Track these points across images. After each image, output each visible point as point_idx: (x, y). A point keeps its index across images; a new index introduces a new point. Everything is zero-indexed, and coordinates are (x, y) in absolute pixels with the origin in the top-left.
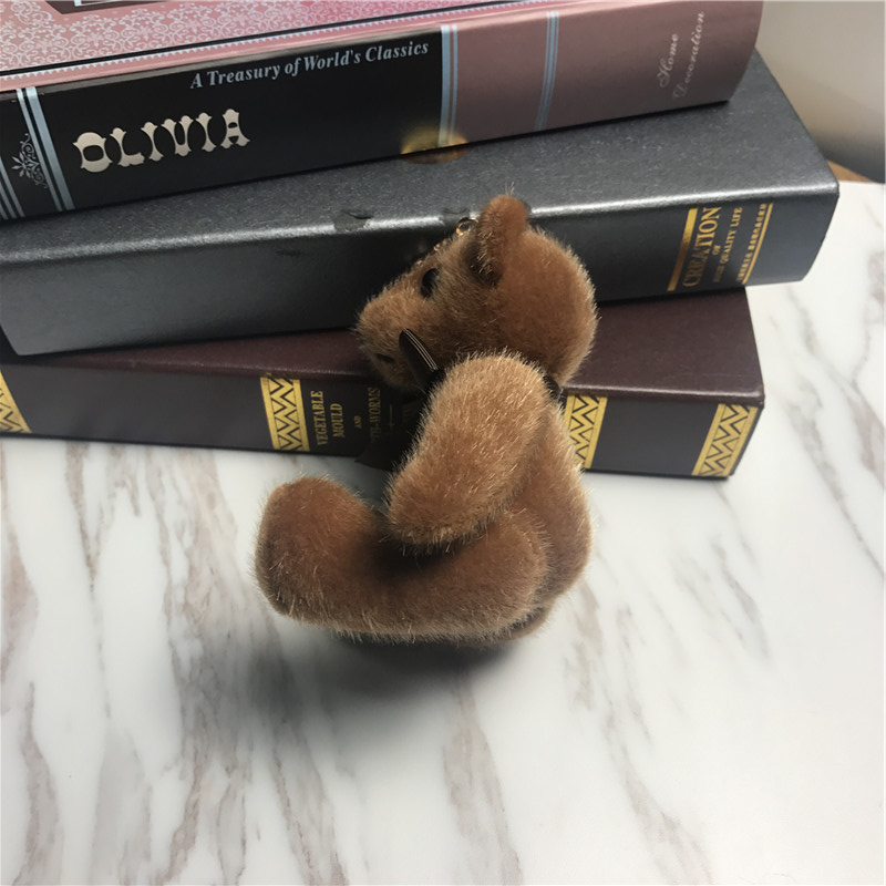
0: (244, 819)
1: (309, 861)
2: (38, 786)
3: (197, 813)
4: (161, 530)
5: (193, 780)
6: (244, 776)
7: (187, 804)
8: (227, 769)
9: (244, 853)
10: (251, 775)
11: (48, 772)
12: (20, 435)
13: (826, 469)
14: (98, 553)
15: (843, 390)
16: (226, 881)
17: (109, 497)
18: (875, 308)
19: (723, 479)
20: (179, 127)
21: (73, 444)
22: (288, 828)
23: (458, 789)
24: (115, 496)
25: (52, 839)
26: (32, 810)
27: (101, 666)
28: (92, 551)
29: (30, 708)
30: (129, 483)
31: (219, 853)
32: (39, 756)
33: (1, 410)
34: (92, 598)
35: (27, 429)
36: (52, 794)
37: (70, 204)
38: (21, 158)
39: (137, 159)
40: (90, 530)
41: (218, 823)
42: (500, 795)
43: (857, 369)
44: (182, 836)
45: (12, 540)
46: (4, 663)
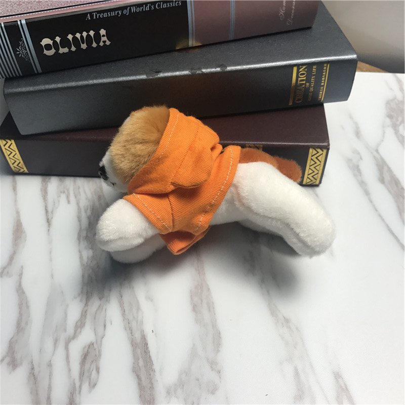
0: (106, 317)
1: (131, 333)
2: (22, 304)
3: (86, 315)
4: (78, 209)
5: (86, 303)
6: (107, 301)
7: (82, 311)
8: (100, 298)
9: (105, 330)
10: (110, 300)
12: (23, 174)
13: (362, 184)
14: (52, 218)
15: (372, 153)
16: (97, 340)
17: (58, 197)
18: (388, 121)
19: (317, 186)
20: (82, 37)
21: (45, 177)
22: (124, 320)
23: (196, 306)
24: (60, 196)
25: (27, 323)
26: (20, 312)
27: (51, 260)
28: (50, 217)
29: (21, 275)
30: (66, 192)
31: (95, 329)
32: (23, 293)
33: (15, 161)
34: (49, 234)
35: (26, 171)
36: (28, 307)
37: (40, 70)
38: (20, 48)
39: (66, 50)
40: (50, 209)
41: (95, 318)
42: (214, 308)
43: (378, 145)
44: (79, 323)
45: (18, 213)
46: (11, 259)
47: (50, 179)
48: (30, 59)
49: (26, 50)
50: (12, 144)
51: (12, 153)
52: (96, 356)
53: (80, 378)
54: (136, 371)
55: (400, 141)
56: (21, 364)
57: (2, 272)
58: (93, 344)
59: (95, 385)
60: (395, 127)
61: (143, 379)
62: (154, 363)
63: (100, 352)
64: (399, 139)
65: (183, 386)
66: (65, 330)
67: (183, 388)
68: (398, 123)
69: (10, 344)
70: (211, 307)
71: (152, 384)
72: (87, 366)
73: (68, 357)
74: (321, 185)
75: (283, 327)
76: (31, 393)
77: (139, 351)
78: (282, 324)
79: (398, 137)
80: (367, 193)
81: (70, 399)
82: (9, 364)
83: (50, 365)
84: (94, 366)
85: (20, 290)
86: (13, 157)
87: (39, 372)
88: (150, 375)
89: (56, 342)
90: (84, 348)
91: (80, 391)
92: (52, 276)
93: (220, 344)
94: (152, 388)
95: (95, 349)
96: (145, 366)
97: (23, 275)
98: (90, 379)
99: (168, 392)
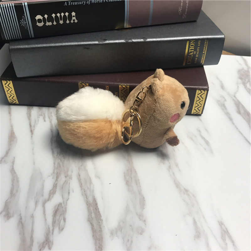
0: (69, 188)
1: (86, 197)
2: (14, 179)
3: (57, 186)
4: (51, 125)
5: (56, 179)
6: (70, 178)
7: (54, 184)
8: (65, 176)
9: (69, 195)
10: (72, 178)
11: (17, 176)
12: (15, 104)
13: (227, 114)
14: (34, 130)
15: (232, 98)
16: (63, 202)
17: (38, 118)
18: (240, 81)
19: (200, 115)
20: (61, 16)
21: (29, 107)
22: (81, 190)
23: (128, 181)
24: (39, 117)
25: (17, 191)
26: (12, 185)
27: (33, 154)
28: (32, 129)
29: (13, 162)
30: (43, 115)
31: (62, 195)
32: (15, 173)
33: (11, 95)
34: (32, 139)
35: (17, 102)
36: (18, 181)
37: (33, 36)
38: (22, 20)
39: (50, 24)
40: (32, 124)
41: (62, 189)
42: (139, 183)
43: (235, 93)
44: (52, 191)
45: (12, 126)
46: (7, 153)
47: (33, 108)
48: (27, 28)
49: (26, 22)
50: (10, 83)
51: (9, 89)
52: (63, 211)
53: (53, 224)
54: (90, 220)
55: (248, 92)
56: (13, 216)
57: (1, 161)
58: (61, 204)
59: (63, 229)
60: (244, 84)
61: (95, 225)
62: (102, 215)
63: (66, 209)
64: (247, 91)
65: (121, 229)
66: (43, 195)
67: (121, 231)
68: (246, 82)
69: (6, 204)
70: (137, 182)
71: (101, 228)
72: (57, 217)
73: (44, 212)
74: (202, 115)
75: (184, 194)
76: (20, 234)
77: (92, 208)
78: (184, 192)
79: (246, 89)
80: (231, 119)
81: (46, 238)
82: (5, 216)
83: (32, 216)
84: (62, 217)
85: (13, 171)
86: (10, 92)
87: (25, 221)
88: (99, 223)
89: (36, 203)
90: (55, 206)
91: (53, 233)
92: (34, 163)
93: (144, 204)
94: (101, 231)
95: (63, 207)
96: (96, 217)
97: (15, 162)
98: (59, 225)
99: (112, 233)
